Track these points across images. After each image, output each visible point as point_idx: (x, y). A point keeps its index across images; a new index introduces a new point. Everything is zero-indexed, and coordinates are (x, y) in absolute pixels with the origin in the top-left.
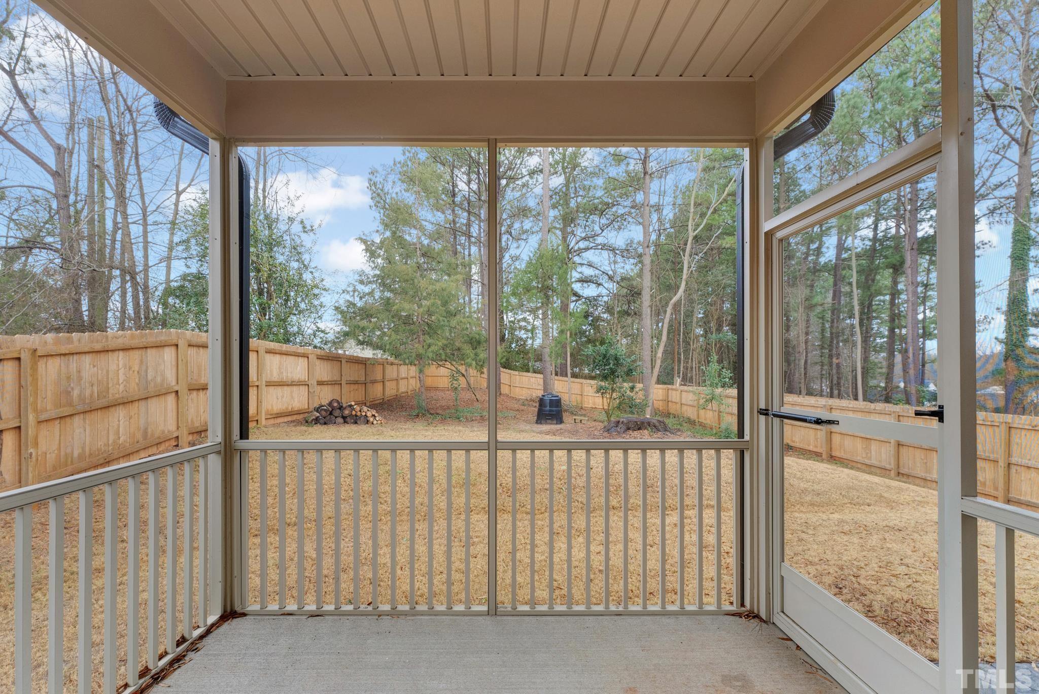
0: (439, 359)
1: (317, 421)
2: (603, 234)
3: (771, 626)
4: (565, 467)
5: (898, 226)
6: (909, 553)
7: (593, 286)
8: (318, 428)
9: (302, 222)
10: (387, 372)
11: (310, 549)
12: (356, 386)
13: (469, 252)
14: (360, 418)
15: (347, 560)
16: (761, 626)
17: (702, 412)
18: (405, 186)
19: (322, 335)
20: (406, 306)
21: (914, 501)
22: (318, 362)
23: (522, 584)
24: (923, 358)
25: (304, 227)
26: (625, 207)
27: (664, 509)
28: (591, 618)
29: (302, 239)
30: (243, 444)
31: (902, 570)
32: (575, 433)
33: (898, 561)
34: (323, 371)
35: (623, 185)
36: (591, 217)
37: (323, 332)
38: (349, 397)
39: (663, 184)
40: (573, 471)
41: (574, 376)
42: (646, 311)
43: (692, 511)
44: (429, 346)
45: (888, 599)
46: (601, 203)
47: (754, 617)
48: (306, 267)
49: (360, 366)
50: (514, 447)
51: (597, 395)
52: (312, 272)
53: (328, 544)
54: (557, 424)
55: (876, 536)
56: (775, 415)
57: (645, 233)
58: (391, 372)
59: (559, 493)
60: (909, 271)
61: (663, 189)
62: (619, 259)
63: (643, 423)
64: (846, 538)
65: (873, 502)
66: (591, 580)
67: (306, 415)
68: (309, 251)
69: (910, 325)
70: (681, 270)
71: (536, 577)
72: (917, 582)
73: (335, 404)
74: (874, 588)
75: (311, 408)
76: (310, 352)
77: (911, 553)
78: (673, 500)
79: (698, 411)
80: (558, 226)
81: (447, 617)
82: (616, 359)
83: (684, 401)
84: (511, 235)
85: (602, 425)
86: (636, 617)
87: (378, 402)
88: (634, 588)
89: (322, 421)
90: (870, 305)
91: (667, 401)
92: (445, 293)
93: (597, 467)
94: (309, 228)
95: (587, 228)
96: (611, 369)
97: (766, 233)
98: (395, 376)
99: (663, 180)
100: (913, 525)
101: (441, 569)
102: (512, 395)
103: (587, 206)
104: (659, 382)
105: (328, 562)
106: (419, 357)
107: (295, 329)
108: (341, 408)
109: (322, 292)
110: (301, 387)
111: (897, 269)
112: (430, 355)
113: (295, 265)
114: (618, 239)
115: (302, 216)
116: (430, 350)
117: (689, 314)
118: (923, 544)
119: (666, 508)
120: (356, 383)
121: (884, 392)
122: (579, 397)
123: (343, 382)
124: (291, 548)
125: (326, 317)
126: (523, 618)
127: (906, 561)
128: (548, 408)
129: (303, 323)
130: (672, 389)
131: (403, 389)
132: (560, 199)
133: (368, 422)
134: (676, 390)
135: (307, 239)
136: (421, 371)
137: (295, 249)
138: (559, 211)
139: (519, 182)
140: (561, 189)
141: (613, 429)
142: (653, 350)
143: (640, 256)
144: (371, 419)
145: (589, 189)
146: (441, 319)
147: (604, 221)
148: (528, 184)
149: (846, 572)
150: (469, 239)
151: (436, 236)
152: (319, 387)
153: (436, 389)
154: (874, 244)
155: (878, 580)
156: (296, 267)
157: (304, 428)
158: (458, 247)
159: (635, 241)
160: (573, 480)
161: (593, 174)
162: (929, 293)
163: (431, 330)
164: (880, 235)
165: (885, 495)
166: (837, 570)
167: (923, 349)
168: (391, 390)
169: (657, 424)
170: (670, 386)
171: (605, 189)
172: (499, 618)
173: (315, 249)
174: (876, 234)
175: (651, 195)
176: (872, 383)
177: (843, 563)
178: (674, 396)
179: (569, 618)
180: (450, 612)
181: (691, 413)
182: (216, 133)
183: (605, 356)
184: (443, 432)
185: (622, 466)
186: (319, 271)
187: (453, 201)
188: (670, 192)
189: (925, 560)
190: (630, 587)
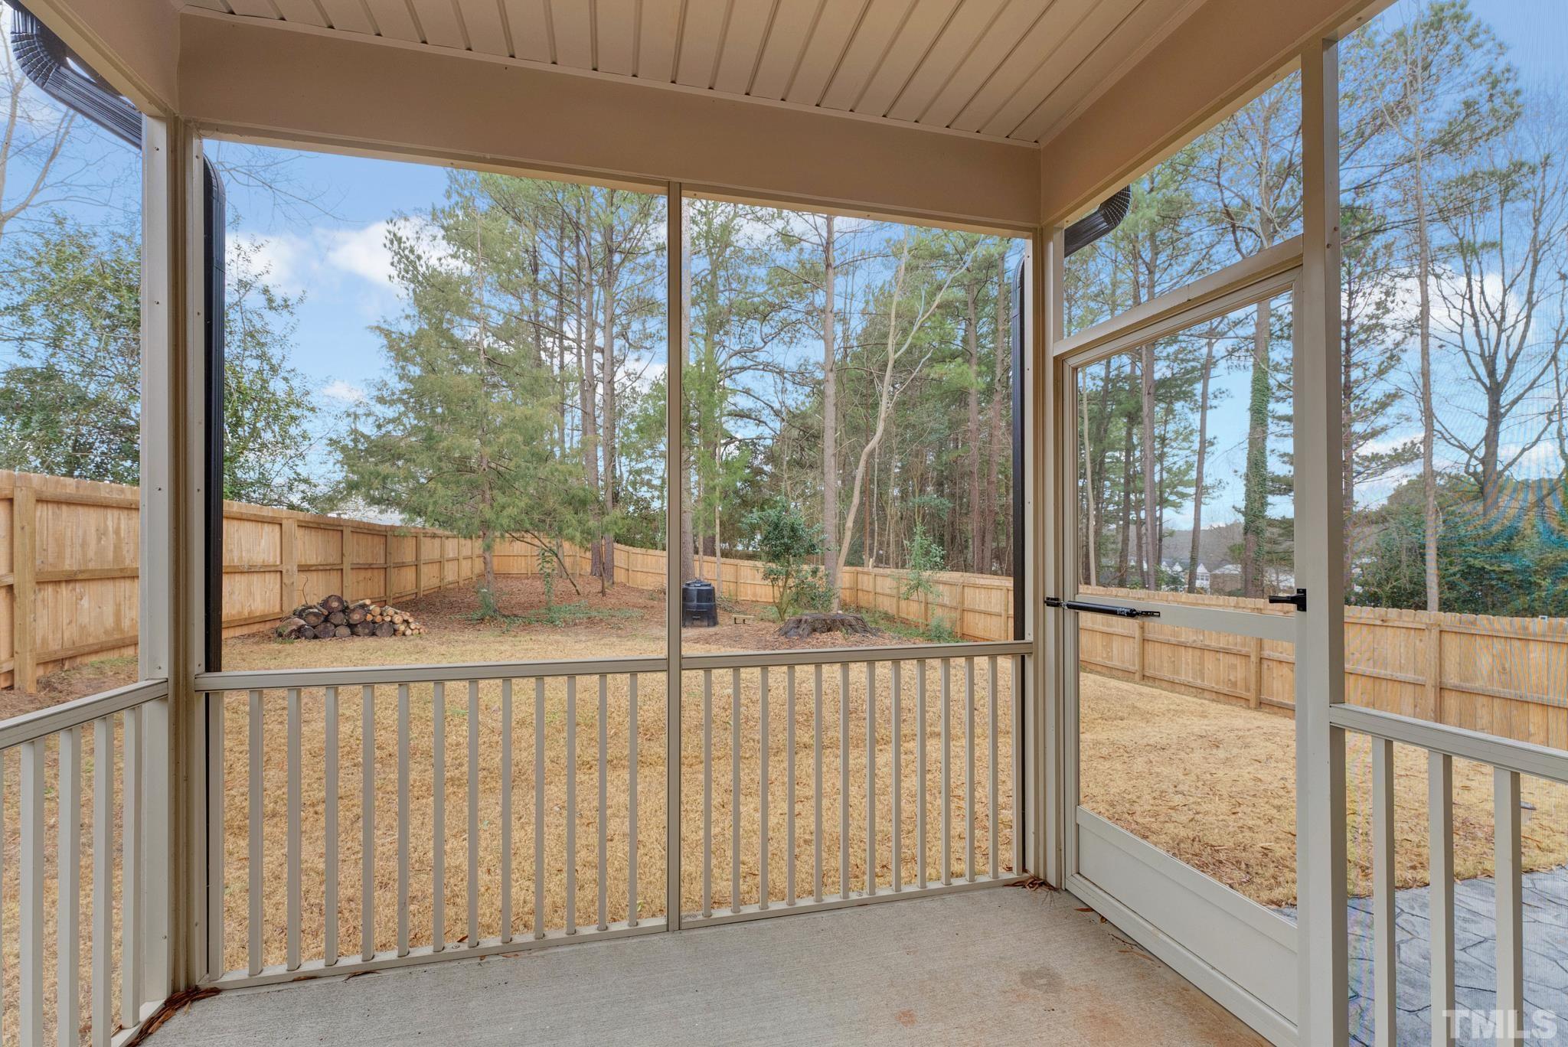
0: (518, 529)
1: (299, 633)
2: (767, 348)
3: (1064, 894)
4: (730, 691)
5: (1133, 364)
6: (1182, 777)
7: (751, 423)
8: (303, 646)
9: (266, 291)
10: (423, 548)
11: (312, 855)
12: (369, 574)
13: (562, 361)
14: (381, 626)
15: (386, 865)
16: (1052, 897)
17: (903, 604)
18: (452, 250)
19: (303, 487)
20: (464, 442)
21: (1169, 710)
22: (300, 533)
23: (694, 875)
24: (1160, 530)
25: (270, 300)
26: (797, 312)
27: (874, 742)
28: (825, 915)
29: (267, 320)
30: (211, 681)
31: (1178, 800)
32: (736, 639)
33: (1172, 789)
34: (309, 548)
35: (797, 280)
36: (749, 322)
37: (306, 481)
38: (358, 591)
39: (850, 283)
40: (742, 697)
41: (725, 554)
42: (830, 462)
43: (912, 743)
44: (503, 508)
45: (1173, 839)
46: (763, 303)
47: (1040, 885)
48: (274, 369)
49: (377, 539)
50: (707, 665)
51: (766, 582)
52: (286, 379)
53: (350, 843)
54: (708, 626)
55: (1139, 759)
56: (1070, 607)
57: (827, 350)
58: (430, 549)
59: (726, 729)
60: (1146, 421)
61: (849, 290)
62: (789, 386)
63: (834, 621)
64: (1107, 764)
65: (1126, 715)
66: (797, 857)
67: (278, 624)
68: (282, 341)
69: (1148, 489)
70: (875, 406)
71: (714, 862)
72: (1198, 813)
73: (335, 604)
74: (1154, 826)
75: (288, 610)
76: (284, 515)
77: (1183, 777)
78: (886, 730)
79: (898, 602)
80: (700, 332)
81: (600, 944)
82: (793, 529)
83: (879, 590)
84: (627, 341)
85: (774, 627)
86: (888, 905)
87: (408, 598)
88: (859, 862)
89: (309, 633)
90: (1102, 463)
91: (855, 589)
92: (530, 424)
93: (777, 688)
94: (279, 301)
95: (743, 338)
96: (785, 544)
97: (1056, 359)
98: (436, 555)
99: (850, 277)
100: (1175, 741)
101: (559, 866)
102: (630, 584)
103: (743, 307)
104: (848, 563)
105: (350, 874)
106: (486, 525)
107: (253, 476)
108: (345, 610)
109: (306, 413)
110: (267, 575)
111: (1133, 418)
112: (505, 522)
113: (254, 364)
114: (787, 357)
115: (266, 280)
116: (505, 513)
117: (885, 469)
118: (1193, 765)
119: (878, 742)
120: (369, 567)
121: (1119, 574)
122: (732, 587)
123: (346, 567)
124: (273, 858)
125: (312, 456)
126: (722, 928)
127: (1181, 788)
128: (695, 603)
129: (268, 466)
130: (863, 573)
131: (450, 574)
132: (703, 293)
133: (395, 632)
134: (868, 574)
135: (276, 323)
136: (488, 548)
137: (253, 337)
138: (702, 309)
139: (641, 260)
140: (705, 277)
141: (792, 632)
142: (842, 517)
143: (819, 383)
144: (402, 628)
145: (746, 280)
146: (523, 464)
147: (767, 330)
148: (654, 265)
149: (1119, 808)
150: (561, 342)
151: (503, 333)
152: (303, 576)
153: (507, 576)
154: (1106, 385)
155: (1156, 815)
156: (256, 368)
157: (275, 646)
158: (543, 354)
159: (812, 361)
160: (743, 709)
161: (752, 260)
162: (1165, 450)
163: (503, 481)
164: (1113, 373)
165: (1138, 704)
166: (1108, 807)
167: (1160, 518)
168: (429, 579)
169: (854, 623)
170: (859, 569)
171: (769, 283)
172: (685, 934)
173: (292, 339)
174: (1108, 372)
175: (836, 297)
176: (1104, 561)
177: (1112, 797)
178: (866, 582)
179: (792, 919)
180: (604, 935)
181: (888, 605)
182: (159, 107)
183: (777, 526)
184: (531, 645)
185: (813, 685)
186: (300, 378)
187: (535, 280)
188: (860, 295)
189: (1200, 784)
190: (852, 860)
